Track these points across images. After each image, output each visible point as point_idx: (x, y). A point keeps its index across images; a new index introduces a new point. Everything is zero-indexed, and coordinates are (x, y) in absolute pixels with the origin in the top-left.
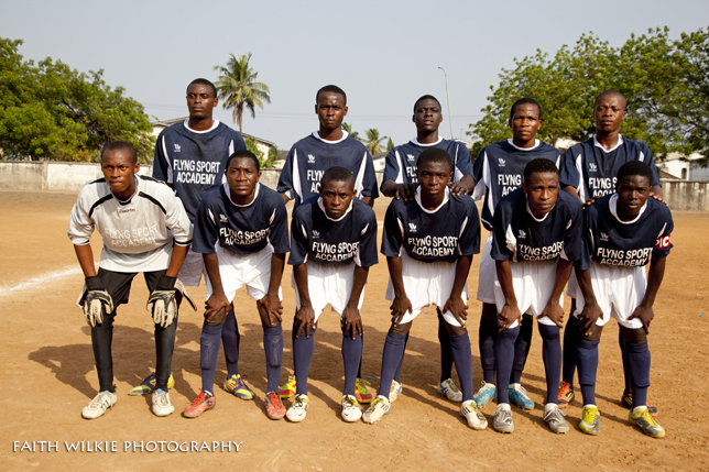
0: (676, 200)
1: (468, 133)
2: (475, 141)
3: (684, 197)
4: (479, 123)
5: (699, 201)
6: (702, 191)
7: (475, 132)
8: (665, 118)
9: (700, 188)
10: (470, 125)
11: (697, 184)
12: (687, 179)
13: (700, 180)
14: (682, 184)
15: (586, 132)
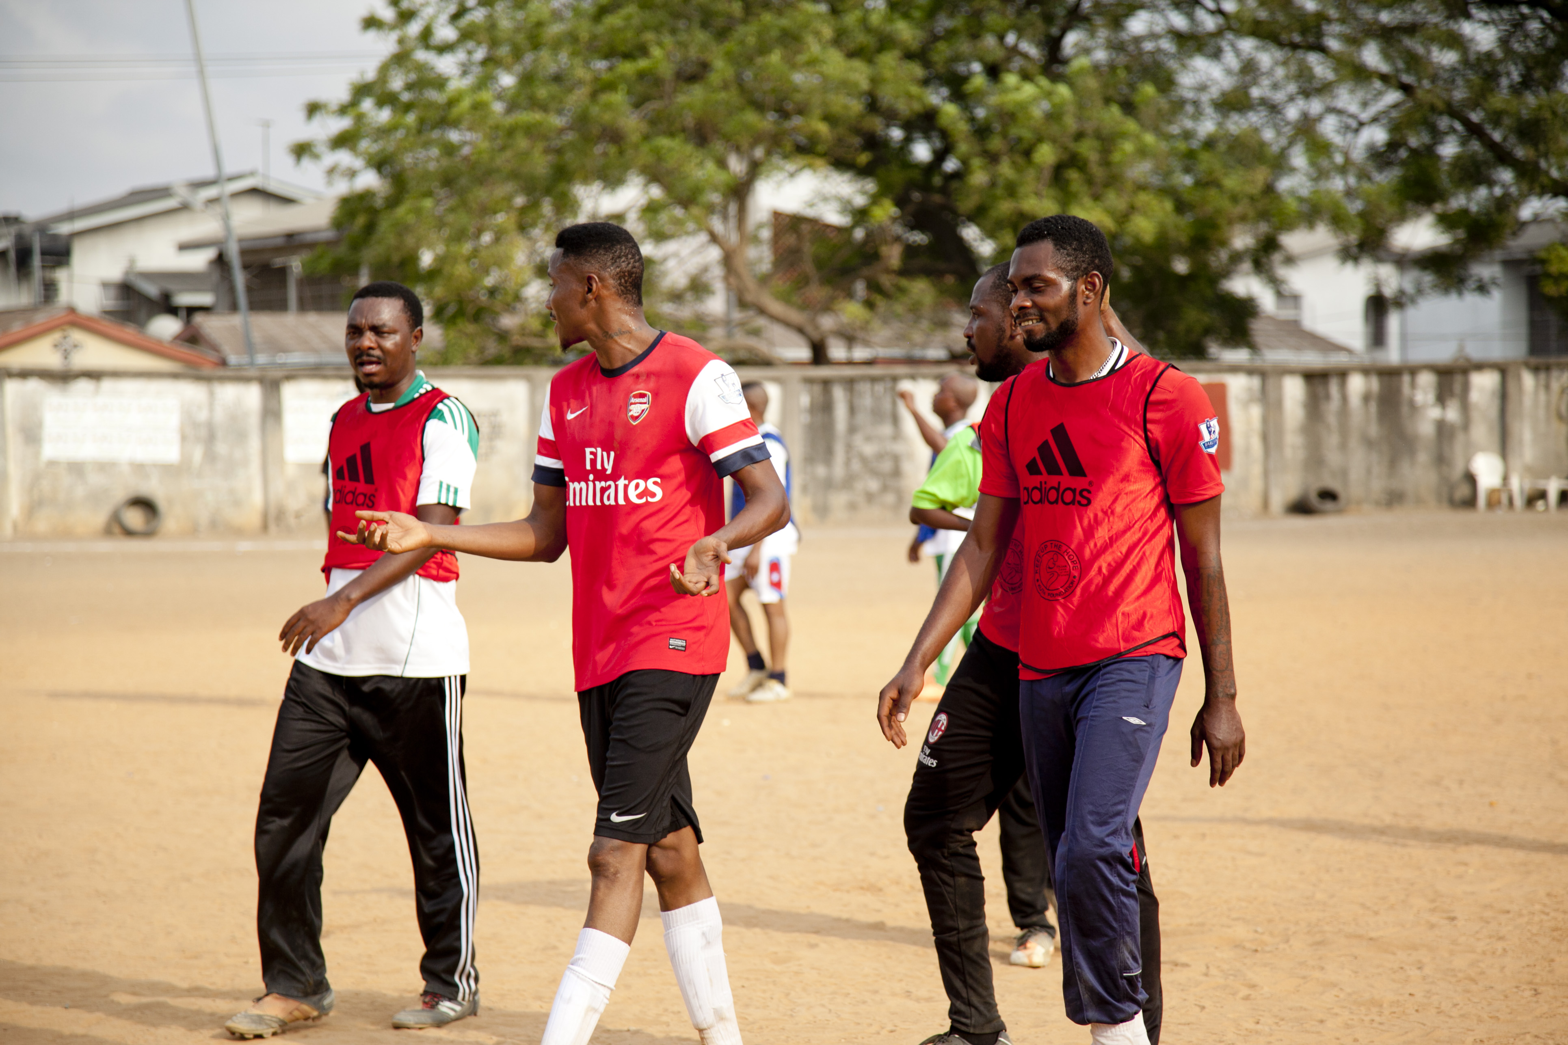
0: (1333, 458)
1: (301, 150)
2: (342, 187)
3: (1369, 443)
4: (361, 91)
5: (1441, 460)
6: (1452, 414)
7: (342, 141)
8: (1266, 58)
9: (1441, 399)
10: (313, 109)
11: (1426, 379)
12: (1392, 355)
13: (1444, 354)
14: (1356, 384)
15: (897, 134)
